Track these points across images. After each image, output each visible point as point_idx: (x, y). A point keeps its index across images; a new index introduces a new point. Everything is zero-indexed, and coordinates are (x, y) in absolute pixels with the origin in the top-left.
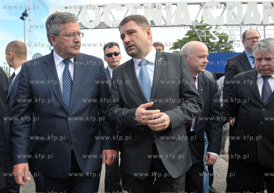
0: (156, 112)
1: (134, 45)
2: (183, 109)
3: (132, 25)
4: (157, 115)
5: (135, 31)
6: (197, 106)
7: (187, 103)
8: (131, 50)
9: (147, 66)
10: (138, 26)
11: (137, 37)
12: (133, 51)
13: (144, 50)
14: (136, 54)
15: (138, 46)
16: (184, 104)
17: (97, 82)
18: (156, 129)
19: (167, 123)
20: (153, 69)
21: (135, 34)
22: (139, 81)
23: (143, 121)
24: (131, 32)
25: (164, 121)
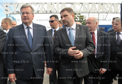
0: (77, 51)
1: (66, 21)
2: (88, 49)
3: (66, 13)
4: (78, 52)
5: (67, 15)
6: (93, 48)
7: (89, 47)
8: (65, 23)
9: (72, 30)
10: (69, 13)
11: (68, 18)
12: (66, 24)
13: (71, 23)
14: (67, 25)
15: (68, 22)
16: (88, 47)
17: (43, 37)
18: (78, 58)
19: (82, 56)
20: (75, 32)
21: (67, 17)
22: (69, 37)
23: (72, 55)
24: (65, 16)
25: (81, 55)
